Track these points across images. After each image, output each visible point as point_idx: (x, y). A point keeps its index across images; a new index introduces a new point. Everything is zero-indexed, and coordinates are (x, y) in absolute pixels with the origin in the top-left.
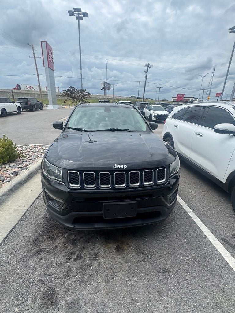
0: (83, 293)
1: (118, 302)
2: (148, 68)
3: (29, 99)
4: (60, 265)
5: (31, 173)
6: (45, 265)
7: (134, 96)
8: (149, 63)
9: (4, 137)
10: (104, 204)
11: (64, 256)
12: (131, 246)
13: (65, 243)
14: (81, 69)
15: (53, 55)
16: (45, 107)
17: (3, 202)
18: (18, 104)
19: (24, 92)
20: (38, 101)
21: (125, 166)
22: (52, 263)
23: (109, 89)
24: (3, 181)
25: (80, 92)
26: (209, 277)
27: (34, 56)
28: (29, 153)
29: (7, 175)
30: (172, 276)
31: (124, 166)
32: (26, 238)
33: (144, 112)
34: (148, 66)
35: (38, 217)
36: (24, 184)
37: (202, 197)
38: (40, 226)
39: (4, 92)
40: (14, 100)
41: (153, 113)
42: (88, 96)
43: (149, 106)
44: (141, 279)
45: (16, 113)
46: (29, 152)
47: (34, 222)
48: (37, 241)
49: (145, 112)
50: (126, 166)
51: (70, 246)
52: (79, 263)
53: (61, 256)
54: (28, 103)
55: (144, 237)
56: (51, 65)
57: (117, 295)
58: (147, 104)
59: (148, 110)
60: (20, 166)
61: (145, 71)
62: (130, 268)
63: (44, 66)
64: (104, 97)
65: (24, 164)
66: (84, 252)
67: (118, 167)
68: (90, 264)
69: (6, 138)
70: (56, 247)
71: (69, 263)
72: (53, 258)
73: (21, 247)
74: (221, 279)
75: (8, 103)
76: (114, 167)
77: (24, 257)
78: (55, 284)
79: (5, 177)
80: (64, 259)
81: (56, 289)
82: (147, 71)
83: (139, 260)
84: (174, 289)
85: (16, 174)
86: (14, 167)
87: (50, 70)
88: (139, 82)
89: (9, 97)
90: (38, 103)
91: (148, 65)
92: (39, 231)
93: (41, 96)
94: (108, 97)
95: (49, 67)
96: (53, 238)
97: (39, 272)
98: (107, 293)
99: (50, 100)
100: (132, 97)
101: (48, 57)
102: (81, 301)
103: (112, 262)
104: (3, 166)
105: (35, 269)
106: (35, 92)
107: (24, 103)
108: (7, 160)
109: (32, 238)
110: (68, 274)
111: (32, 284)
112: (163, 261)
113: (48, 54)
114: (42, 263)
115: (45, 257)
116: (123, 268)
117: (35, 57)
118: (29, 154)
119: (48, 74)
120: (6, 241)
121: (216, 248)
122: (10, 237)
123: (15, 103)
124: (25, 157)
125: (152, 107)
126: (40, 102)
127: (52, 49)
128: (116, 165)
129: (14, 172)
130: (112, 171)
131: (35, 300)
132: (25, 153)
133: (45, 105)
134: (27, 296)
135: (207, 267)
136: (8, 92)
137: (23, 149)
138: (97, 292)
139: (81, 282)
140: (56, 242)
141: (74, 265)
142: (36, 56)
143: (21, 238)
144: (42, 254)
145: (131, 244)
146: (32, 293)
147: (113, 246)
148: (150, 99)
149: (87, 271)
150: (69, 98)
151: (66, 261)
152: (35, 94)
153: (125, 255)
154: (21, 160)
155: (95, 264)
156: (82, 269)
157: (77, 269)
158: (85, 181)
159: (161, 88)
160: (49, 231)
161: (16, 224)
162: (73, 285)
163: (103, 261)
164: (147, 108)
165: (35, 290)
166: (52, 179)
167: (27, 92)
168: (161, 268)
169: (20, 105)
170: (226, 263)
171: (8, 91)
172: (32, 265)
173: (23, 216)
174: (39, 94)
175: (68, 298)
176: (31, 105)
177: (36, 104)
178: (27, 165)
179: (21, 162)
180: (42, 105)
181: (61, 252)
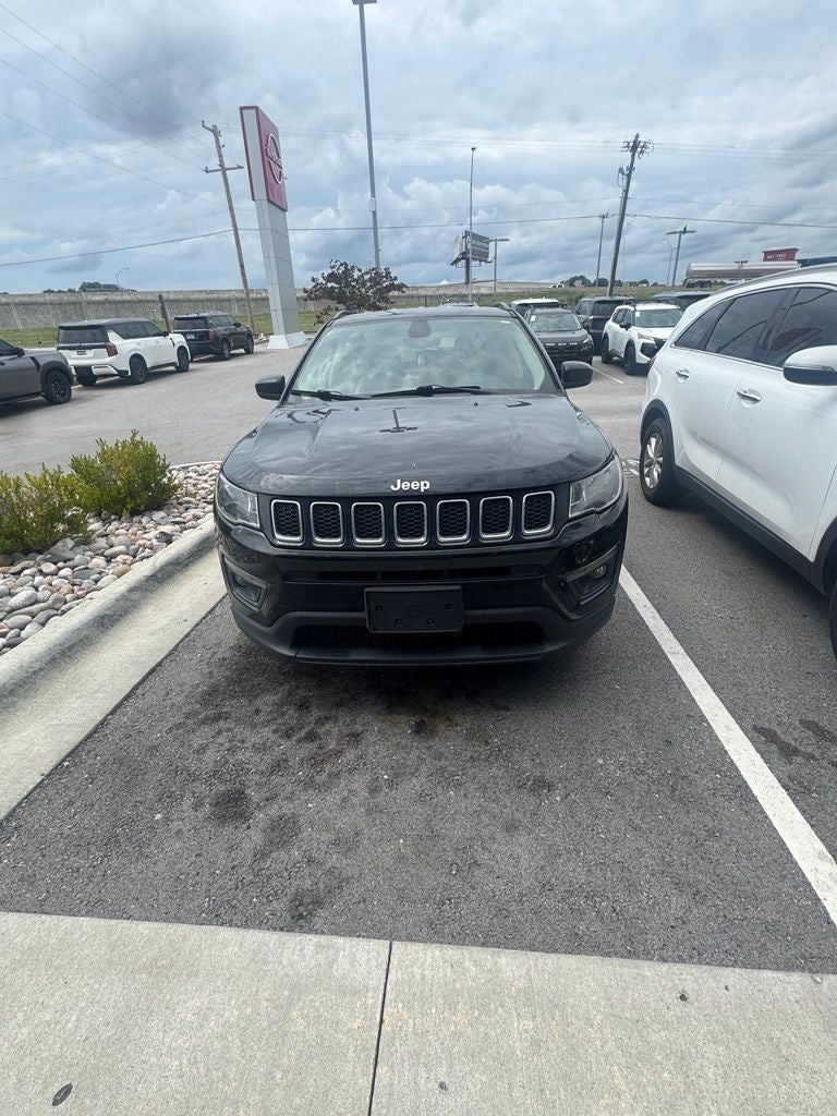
0: (310, 805)
1: (393, 830)
2: (633, 156)
3: (211, 317)
4: (262, 748)
5: (208, 538)
6: (227, 745)
7: (582, 278)
8: (637, 136)
9: (134, 436)
10: (366, 590)
11: (275, 732)
12: (456, 725)
13: (280, 706)
14: (373, 195)
15: (282, 155)
16: (261, 342)
17: (135, 607)
18: (179, 339)
19: (197, 296)
20: (238, 325)
21: (425, 485)
22: (243, 742)
23: (482, 256)
24: (134, 557)
25: (370, 280)
26: (669, 811)
27: (222, 165)
28: (205, 485)
29: (144, 541)
30: (558, 798)
31: (422, 483)
32: (187, 689)
33: (606, 336)
34: (635, 147)
35: (218, 645)
36: (187, 565)
37: (739, 614)
38: (222, 665)
39: (139, 301)
40: (168, 327)
41: (641, 337)
42: (395, 293)
43: (626, 310)
44: (465, 795)
45: (172, 368)
46: (206, 481)
47: (207, 656)
48: (211, 696)
49: (610, 336)
50: (428, 484)
51: (291, 712)
52: (309, 748)
53: (267, 732)
54: (207, 333)
55: (503, 708)
56: (276, 192)
57: (393, 819)
58: (620, 302)
59: (621, 326)
60: (178, 519)
61: (621, 170)
62: (442, 770)
63: (254, 200)
64: (464, 292)
65: (188, 515)
66: (327, 727)
67: (406, 486)
68: (338, 753)
69: (138, 438)
70: (258, 711)
71: (285, 745)
72: (247, 733)
73: (173, 705)
74: (707, 819)
75: (148, 336)
76: (393, 487)
77: (179, 726)
78: (247, 783)
79: (140, 545)
80: (273, 737)
81: (248, 791)
82: (631, 169)
83: (471, 757)
84: (554, 824)
85: (167, 539)
86: (163, 522)
87: (274, 207)
88: (603, 217)
89: (152, 318)
90: (239, 330)
91: (635, 142)
92: (220, 675)
93: (249, 307)
94: (479, 288)
95: (269, 200)
96: (252, 694)
97: (211, 756)
98: (369, 812)
99: (277, 318)
100: (571, 282)
101: (267, 164)
102: (302, 820)
103: (395, 754)
104: (135, 519)
105: (202, 749)
106: (231, 295)
107: (195, 333)
108: (143, 501)
109: (200, 689)
110: (279, 766)
111: (194, 777)
112: (541, 763)
113: (264, 153)
114: (219, 741)
115: (229, 730)
116: (423, 768)
117: (224, 169)
118: (204, 489)
119: (268, 226)
120: (139, 691)
121: (726, 748)
122: (148, 684)
123: (171, 335)
124: (194, 496)
125: (638, 314)
126: (246, 326)
127: (275, 130)
128: (399, 481)
129: (162, 533)
130: (389, 499)
131: (197, 806)
132: (194, 485)
133: (262, 336)
134: (182, 796)
135: (674, 790)
136: (148, 301)
137: (191, 474)
138: (344, 807)
139: (309, 784)
140: (258, 703)
141: (297, 751)
142: (227, 166)
143: (173, 687)
144: (222, 724)
145: (459, 719)
146: (193, 793)
147: (406, 723)
148: (645, 282)
149: (327, 767)
150: (333, 304)
151: (279, 741)
152: (229, 300)
153: (436, 743)
154: (181, 504)
155: (350, 755)
156: (316, 762)
157: (302, 760)
158: (315, 525)
159: (685, 231)
160: (244, 676)
161: (165, 658)
162: (289, 788)
163: (371, 750)
164: (620, 318)
165: (200, 787)
166: (237, 525)
167: (204, 296)
168: (532, 778)
169: (183, 340)
170: (743, 787)
171: (150, 297)
172: (197, 742)
173: (181, 642)
174: (241, 300)
175: (273, 811)
176: (216, 338)
177: (232, 334)
178: (197, 518)
179: (181, 508)
180: (250, 336)
181: (267, 723)
